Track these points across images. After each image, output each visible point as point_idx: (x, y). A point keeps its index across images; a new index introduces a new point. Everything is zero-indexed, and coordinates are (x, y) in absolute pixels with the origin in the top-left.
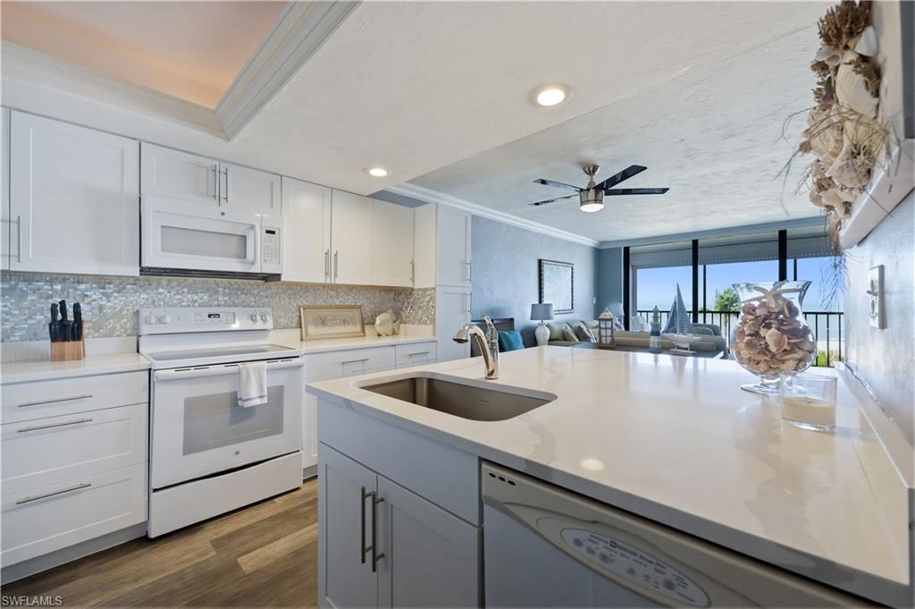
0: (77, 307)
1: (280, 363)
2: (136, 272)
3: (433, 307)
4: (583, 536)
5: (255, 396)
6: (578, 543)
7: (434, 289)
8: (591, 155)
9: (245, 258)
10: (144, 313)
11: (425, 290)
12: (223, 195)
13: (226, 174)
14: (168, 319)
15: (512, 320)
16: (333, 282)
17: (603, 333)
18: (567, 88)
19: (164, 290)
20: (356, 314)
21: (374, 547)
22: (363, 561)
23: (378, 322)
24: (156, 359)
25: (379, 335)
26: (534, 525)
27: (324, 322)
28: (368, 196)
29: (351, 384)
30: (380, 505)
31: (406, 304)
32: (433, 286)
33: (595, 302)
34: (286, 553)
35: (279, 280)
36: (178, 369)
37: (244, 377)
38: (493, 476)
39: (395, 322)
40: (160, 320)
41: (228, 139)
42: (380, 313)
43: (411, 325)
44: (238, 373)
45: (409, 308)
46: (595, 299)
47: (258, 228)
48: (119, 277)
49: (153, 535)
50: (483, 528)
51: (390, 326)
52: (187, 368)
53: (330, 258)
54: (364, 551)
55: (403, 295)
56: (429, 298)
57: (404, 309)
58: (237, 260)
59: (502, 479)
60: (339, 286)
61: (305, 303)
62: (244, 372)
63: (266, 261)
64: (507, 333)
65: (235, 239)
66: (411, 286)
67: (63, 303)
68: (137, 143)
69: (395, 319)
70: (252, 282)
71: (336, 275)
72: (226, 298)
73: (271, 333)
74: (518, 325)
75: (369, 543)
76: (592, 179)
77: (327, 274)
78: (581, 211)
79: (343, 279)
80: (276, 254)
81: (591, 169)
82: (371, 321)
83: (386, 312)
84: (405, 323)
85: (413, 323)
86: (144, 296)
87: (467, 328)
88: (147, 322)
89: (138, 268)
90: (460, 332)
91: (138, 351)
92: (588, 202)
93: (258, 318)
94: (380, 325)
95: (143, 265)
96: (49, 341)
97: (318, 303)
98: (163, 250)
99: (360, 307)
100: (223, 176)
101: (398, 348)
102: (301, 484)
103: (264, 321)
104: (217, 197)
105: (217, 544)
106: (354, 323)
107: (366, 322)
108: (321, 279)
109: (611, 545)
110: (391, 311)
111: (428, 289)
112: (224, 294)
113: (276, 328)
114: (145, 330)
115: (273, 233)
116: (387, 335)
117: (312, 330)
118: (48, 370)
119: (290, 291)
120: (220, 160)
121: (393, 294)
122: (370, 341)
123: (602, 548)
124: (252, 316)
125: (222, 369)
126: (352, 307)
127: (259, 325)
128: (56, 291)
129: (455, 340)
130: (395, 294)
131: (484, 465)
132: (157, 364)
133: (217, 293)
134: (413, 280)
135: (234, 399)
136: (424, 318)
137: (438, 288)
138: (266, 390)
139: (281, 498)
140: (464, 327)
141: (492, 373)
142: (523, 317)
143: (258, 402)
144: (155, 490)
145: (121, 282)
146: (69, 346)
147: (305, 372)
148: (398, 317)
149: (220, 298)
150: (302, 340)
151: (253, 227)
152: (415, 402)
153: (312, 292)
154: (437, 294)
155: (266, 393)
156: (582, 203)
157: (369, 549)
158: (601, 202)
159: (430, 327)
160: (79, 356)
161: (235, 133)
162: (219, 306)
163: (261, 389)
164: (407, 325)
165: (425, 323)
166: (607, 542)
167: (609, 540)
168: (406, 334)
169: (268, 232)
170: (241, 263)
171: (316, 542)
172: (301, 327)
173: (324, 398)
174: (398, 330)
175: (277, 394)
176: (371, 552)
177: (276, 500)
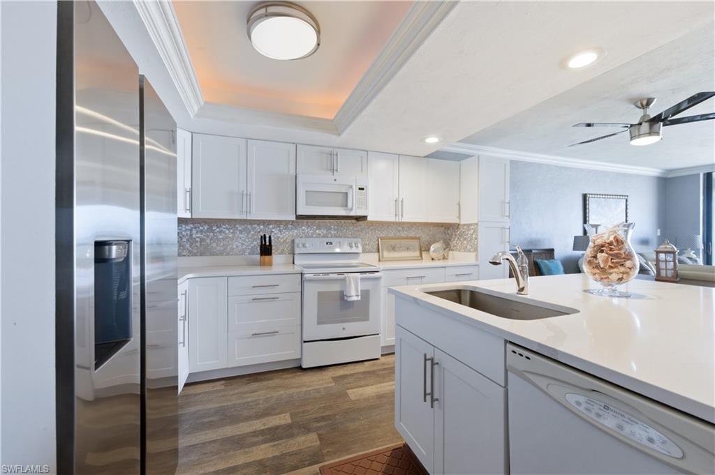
0: (270, 237)
1: (368, 275)
2: (293, 218)
3: (476, 239)
4: (582, 399)
5: (354, 295)
6: (579, 403)
7: (477, 224)
8: (643, 90)
9: (347, 206)
10: (297, 241)
11: (469, 225)
12: (335, 169)
13: (337, 155)
14: (307, 245)
15: (553, 250)
16: (400, 221)
17: (662, 265)
18: (600, 50)
19: (305, 228)
20: (416, 243)
21: (432, 394)
22: (425, 401)
23: (432, 249)
24: (304, 268)
25: (433, 259)
26: (544, 388)
27: (393, 249)
28: (425, 157)
29: (416, 289)
30: (436, 366)
31: (454, 236)
32: (476, 222)
33: (659, 234)
34: (373, 395)
35: (366, 220)
36: (315, 274)
37: (348, 282)
38: (515, 352)
39: (445, 249)
40: (304, 246)
41: (339, 135)
42: (434, 243)
43: (458, 253)
44: (344, 280)
45: (456, 239)
46: (659, 231)
47: (354, 187)
48: (286, 221)
49: (304, 367)
50: (507, 389)
51: (442, 253)
52: (319, 274)
53: (399, 203)
54: (425, 394)
55: (451, 229)
56: (472, 231)
57: (452, 239)
58: (342, 208)
59: (521, 355)
60: (404, 223)
61: (382, 235)
62: (347, 279)
63: (358, 207)
64: (546, 262)
65: (341, 194)
66: (458, 222)
67: (265, 235)
68: (295, 145)
69: (445, 247)
70: (349, 221)
71: (402, 215)
72: (335, 232)
73: (361, 255)
74: (558, 254)
75: (428, 391)
76: (645, 112)
77: (396, 215)
78: (631, 145)
79: (407, 218)
80: (364, 203)
81: (644, 103)
82: (427, 249)
83: (437, 242)
84: (453, 250)
85: (459, 251)
86: (296, 231)
87: (500, 254)
88: (298, 247)
89: (295, 216)
90: (495, 257)
91: (294, 263)
92: (639, 136)
93: (353, 245)
94: (434, 251)
95: (298, 214)
96: (259, 256)
97: (390, 236)
98: (306, 205)
99: (419, 239)
100: (335, 157)
101: (447, 269)
102: (379, 356)
103: (357, 247)
104: (333, 170)
105: (335, 379)
106: (414, 250)
107: (423, 249)
108: (392, 219)
109: (604, 408)
110: (441, 241)
111: (471, 225)
112: (335, 230)
113: (363, 252)
114: (297, 251)
115: (363, 189)
116: (439, 260)
117: (386, 254)
118: (258, 271)
119: (372, 227)
120: (334, 147)
121: (443, 228)
122: (426, 263)
123: (596, 409)
124: (349, 244)
125: (335, 276)
126: (412, 238)
127: (354, 250)
128: (261, 230)
129: (490, 262)
130: (445, 228)
131: (508, 345)
132: (305, 271)
133: (330, 229)
134: (459, 217)
135: (342, 296)
136: (469, 247)
137: (479, 224)
138: (360, 292)
139: (368, 362)
140: (498, 254)
141: (522, 289)
142: (564, 248)
143: (355, 298)
144: (305, 342)
145: (286, 223)
146: (267, 258)
147: (382, 282)
148: (447, 246)
149: (333, 232)
150: (379, 261)
151: (351, 187)
152: (460, 303)
153: (385, 227)
154: (479, 227)
155: (360, 294)
156: (632, 138)
157: (429, 394)
158: (658, 133)
159: (474, 254)
160: (270, 264)
161: (343, 131)
162: (332, 237)
163: (357, 291)
164: (455, 252)
165: (470, 251)
166: (601, 405)
167: (603, 405)
168: (453, 259)
169: (360, 189)
170: (345, 210)
171: (394, 393)
172: (379, 252)
173: (400, 296)
174: (448, 256)
175: (366, 294)
176: (430, 396)
177: (366, 363)
